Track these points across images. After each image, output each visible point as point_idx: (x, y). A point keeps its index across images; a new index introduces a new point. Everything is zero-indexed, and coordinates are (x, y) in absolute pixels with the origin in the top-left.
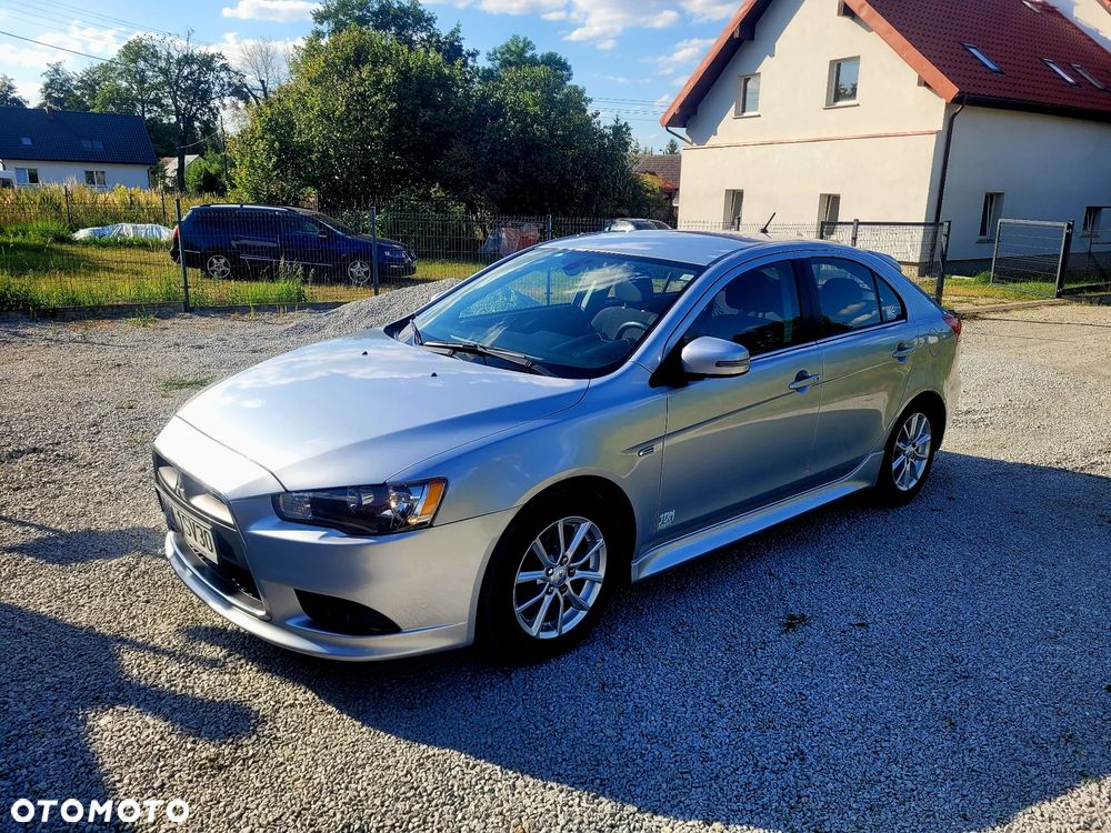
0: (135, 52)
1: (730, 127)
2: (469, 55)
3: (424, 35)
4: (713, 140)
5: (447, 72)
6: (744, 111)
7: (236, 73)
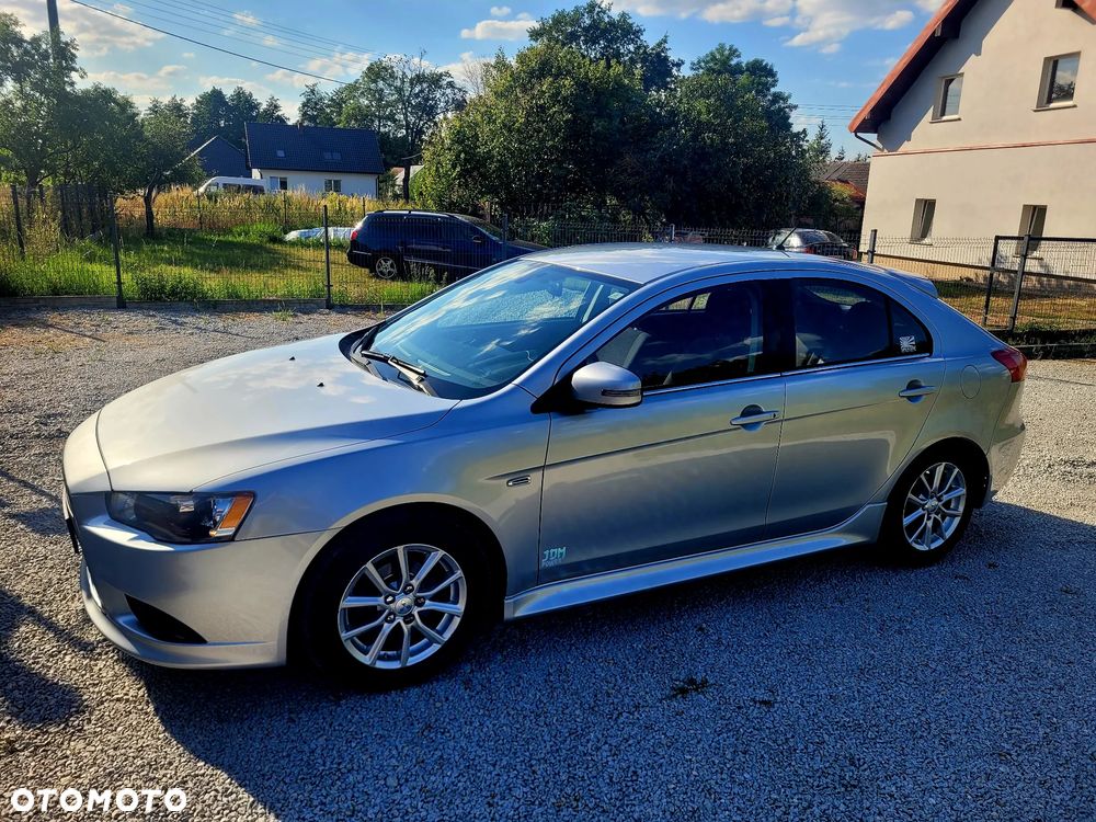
0: (376, 72)
1: (926, 132)
2: (674, 65)
3: (631, 47)
4: (906, 147)
5: (626, 81)
6: (943, 114)
7: (460, 90)
